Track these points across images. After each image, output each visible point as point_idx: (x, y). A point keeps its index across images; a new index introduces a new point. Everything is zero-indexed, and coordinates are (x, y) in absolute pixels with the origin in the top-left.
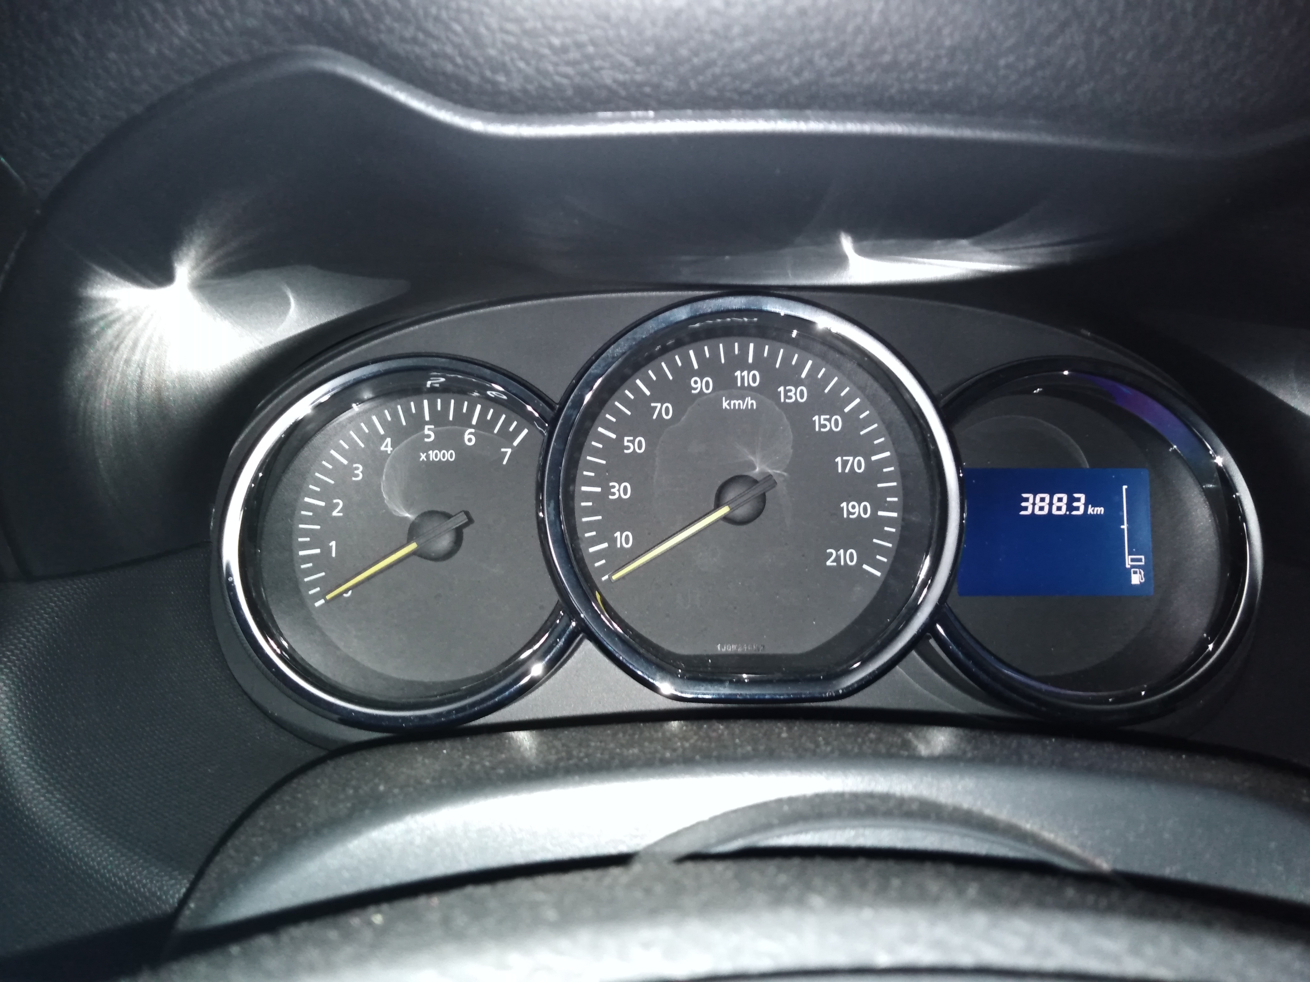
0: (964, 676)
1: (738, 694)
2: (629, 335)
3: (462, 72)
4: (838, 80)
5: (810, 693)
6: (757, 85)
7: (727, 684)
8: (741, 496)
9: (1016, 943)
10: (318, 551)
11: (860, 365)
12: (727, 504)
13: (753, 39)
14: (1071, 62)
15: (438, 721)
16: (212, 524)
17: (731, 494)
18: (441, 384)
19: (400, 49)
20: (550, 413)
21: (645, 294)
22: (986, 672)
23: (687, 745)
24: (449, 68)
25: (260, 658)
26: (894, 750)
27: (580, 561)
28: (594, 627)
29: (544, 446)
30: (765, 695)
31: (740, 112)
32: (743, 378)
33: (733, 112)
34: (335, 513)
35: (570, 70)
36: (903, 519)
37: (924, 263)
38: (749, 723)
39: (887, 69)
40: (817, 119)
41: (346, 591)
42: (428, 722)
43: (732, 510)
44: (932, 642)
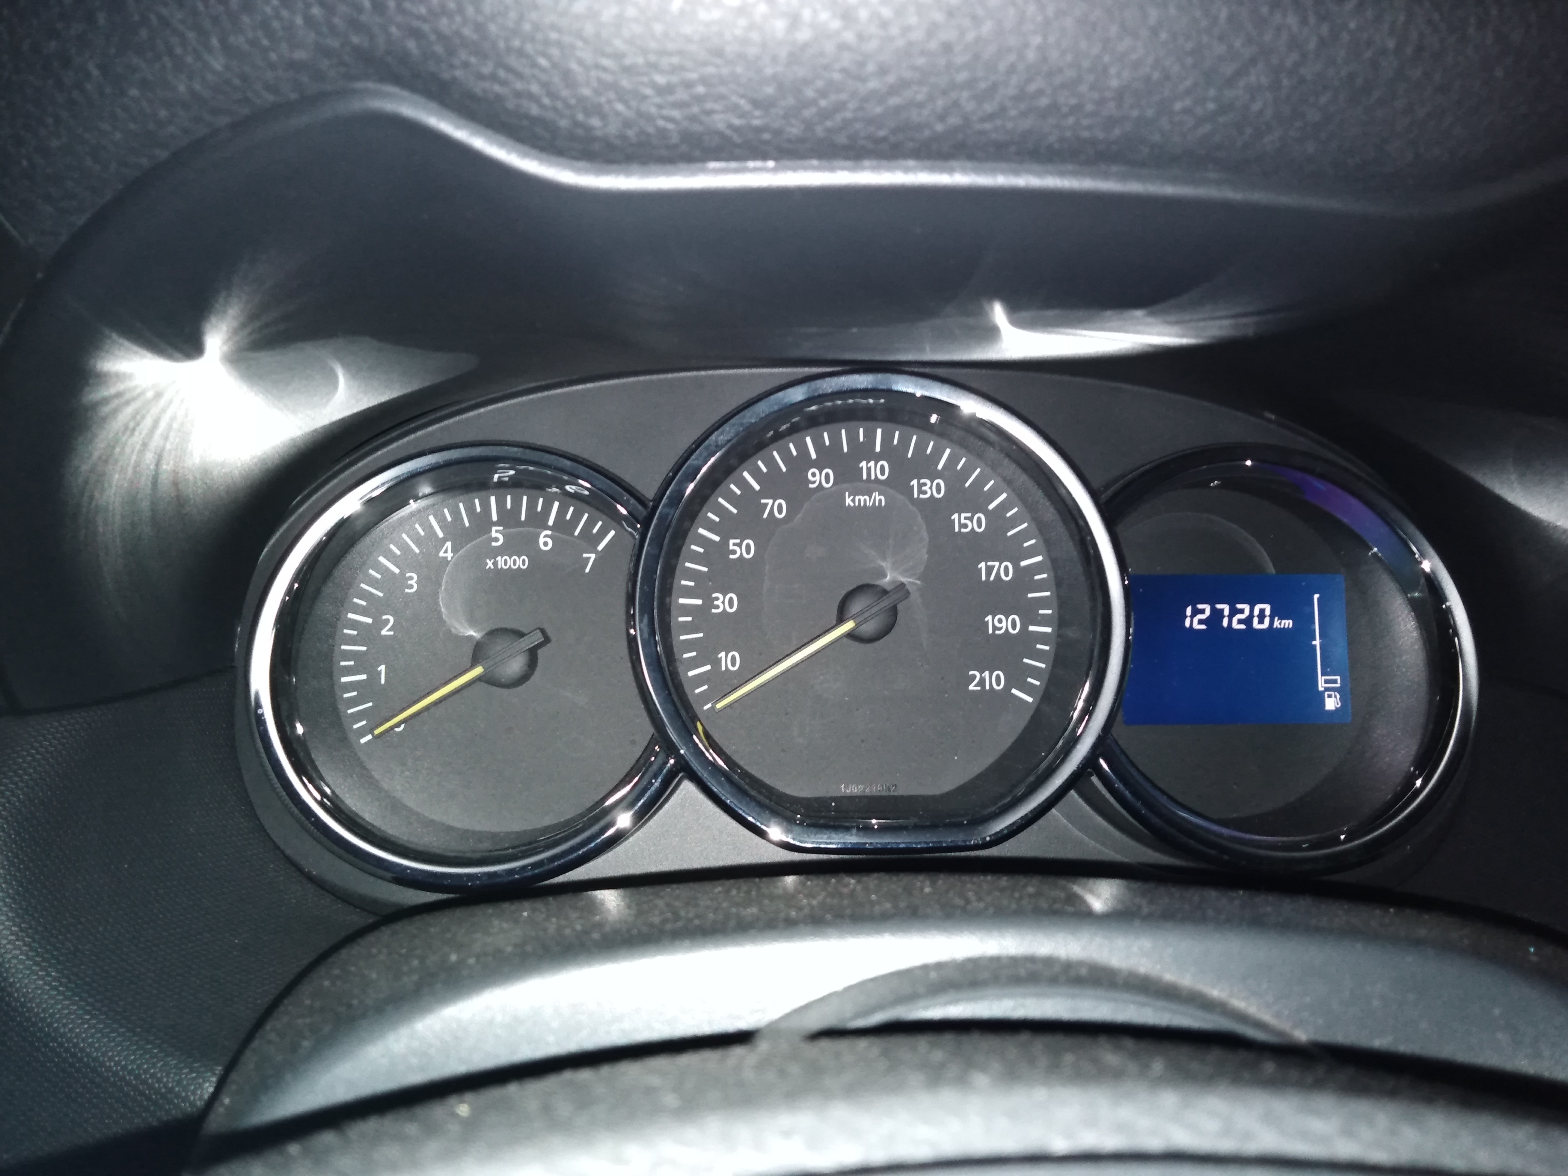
0: (1131, 819)
1: (867, 843)
2: (733, 421)
3: (550, 115)
4: (987, 126)
5: (951, 841)
6: (894, 131)
7: (854, 831)
8: (870, 607)
9: (1211, 1125)
10: (364, 677)
11: (1008, 455)
12: (853, 618)
13: (891, 79)
14: (1256, 107)
15: (510, 878)
16: (237, 646)
17: (857, 606)
18: (510, 477)
19: (478, 88)
20: (642, 512)
21: (755, 371)
22: (1160, 815)
23: (814, 902)
24: (535, 110)
25: (296, 805)
26: (1057, 906)
27: (679, 687)
28: (696, 765)
29: (636, 551)
30: (899, 843)
31: (874, 163)
32: (869, 469)
33: (866, 163)
34: (384, 632)
35: (676, 114)
36: (1059, 636)
37: (1085, 336)
38: (884, 876)
39: (1044, 114)
40: (964, 170)
41: (398, 725)
42: (499, 880)
43: (858, 625)
44: (1094, 779)
